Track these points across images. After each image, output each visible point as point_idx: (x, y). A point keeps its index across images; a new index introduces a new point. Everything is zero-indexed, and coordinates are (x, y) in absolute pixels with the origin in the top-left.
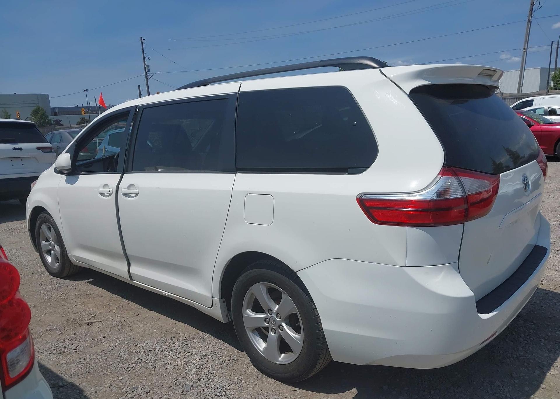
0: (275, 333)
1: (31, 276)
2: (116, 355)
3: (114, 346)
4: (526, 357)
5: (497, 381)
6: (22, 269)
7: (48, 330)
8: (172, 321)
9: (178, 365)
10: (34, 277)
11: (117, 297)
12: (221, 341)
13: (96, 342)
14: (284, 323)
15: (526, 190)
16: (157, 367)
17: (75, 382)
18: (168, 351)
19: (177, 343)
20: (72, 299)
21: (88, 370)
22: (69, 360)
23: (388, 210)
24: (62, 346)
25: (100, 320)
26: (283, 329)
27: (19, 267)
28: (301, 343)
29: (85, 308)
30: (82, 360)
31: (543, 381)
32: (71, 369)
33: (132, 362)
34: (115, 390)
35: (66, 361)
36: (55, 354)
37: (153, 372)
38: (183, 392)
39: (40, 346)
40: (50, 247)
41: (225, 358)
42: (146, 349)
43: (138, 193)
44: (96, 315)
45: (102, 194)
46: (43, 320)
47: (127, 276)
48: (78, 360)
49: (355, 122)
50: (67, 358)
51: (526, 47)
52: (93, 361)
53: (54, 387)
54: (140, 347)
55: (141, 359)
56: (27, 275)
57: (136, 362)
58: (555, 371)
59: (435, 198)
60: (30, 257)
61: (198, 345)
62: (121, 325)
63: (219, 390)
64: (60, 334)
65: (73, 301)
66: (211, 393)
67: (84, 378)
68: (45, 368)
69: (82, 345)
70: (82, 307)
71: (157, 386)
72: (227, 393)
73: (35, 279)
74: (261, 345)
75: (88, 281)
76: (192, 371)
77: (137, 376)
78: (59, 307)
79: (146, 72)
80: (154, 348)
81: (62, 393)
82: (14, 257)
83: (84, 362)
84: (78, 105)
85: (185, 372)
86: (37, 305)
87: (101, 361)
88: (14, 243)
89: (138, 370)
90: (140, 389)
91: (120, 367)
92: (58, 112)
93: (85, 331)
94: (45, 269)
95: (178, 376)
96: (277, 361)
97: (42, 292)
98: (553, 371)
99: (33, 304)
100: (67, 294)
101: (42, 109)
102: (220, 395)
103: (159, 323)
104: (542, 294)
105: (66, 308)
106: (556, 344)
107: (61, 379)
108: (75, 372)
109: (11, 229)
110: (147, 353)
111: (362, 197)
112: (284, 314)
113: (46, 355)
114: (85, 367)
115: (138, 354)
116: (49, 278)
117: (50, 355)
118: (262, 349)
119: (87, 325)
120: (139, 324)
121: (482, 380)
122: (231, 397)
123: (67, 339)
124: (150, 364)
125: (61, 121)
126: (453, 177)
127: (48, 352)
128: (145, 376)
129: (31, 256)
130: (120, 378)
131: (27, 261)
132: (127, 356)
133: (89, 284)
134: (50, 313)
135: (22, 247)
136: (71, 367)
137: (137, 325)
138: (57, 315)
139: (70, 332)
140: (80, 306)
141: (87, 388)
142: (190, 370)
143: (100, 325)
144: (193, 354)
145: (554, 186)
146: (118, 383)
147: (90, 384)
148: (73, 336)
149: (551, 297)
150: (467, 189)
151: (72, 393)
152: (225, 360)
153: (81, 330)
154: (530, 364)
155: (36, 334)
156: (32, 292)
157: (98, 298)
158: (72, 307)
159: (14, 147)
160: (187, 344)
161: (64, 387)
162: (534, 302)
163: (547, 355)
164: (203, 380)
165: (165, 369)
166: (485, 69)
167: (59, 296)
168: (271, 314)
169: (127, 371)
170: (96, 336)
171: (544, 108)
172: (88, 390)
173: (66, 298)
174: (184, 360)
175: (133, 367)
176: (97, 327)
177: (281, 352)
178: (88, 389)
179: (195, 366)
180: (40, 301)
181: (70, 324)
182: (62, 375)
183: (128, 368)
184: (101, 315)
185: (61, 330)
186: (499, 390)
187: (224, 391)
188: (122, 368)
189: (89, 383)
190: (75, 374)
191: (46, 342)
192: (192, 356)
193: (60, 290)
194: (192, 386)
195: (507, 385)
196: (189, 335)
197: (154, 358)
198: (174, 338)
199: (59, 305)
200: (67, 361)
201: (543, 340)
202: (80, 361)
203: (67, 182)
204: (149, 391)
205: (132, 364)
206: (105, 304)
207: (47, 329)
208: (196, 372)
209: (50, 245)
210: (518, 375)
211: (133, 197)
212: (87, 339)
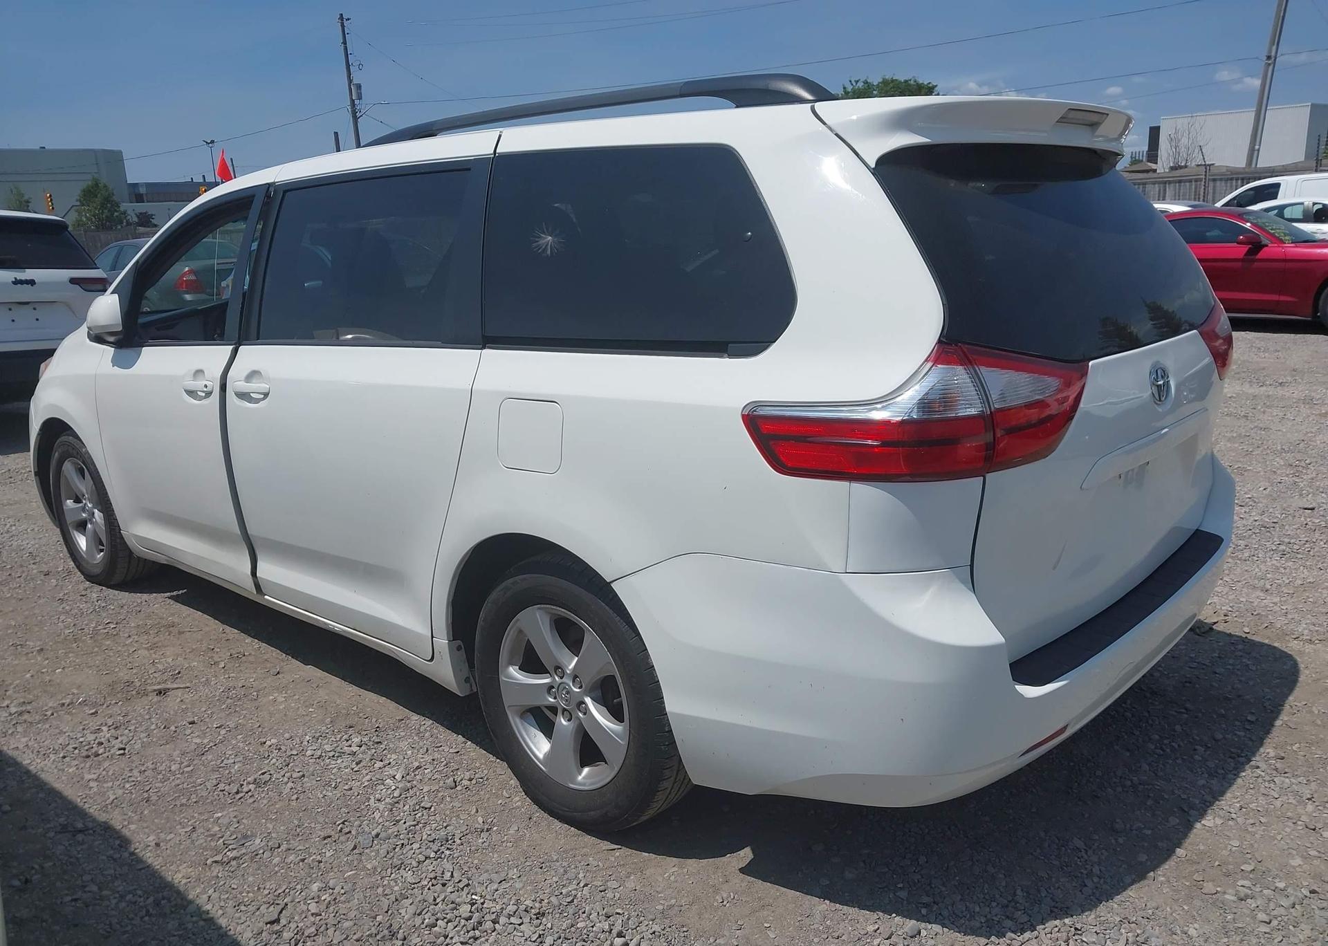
0: (569, 720)
1: (41, 580)
2: (214, 762)
3: (212, 744)
4: (1153, 785)
5: (1075, 838)
6: (23, 563)
7: (66, 705)
8: (352, 690)
9: (351, 789)
10: (46, 584)
11: (232, 633)
12: (460, 736)
13: (172, 733)
14: (589, 698)
15: (1160, 400)
16: (304, 792)
17: (112, 822)
18: (333, 756)
19: (356, 740)
20: (129, 636)
21: (146, 795)
22: (104, 773)
23: (810, 442)
24: (93, 742)
25: (188, 685)
26: (586, 711)
27: (16, 559)
28: (623, 743)
29: (156, 656)
30: (136, 773)
31: (1183, 841)
32: (108, 793)
33: (249, 779)
34: (202, 841)
35: (97, 774)
36: (75, 759)
37: (294, 803)
38: (355, 848)
39: (43, 740)
40: (84, 515)
41: (462, 776)
42: (285, 752)
43: (267, 391)
44: (179, 673)
45: (191, 393)
46: (58, 681)
47: (249, 584)
48: (126, 772)
49: (749, 233)
50: (102, 769)
51: (1273, 54)
52: (160, 776)
53: (65, 832)
54: (270, 746)
55: (271, 775)
56: (32, 579)
57: (258, 781)
58: (1216, 818)
59: (915, 417)
60: (45, 536)
61: (404, 745)
62: (234, 696)
63: (435, 847)
64: (92, 714)
65: (131, 640)
66: (417, 851)
67: (136, 812)
68: (49, 789)
69: (140, 739)
70: (151, 654)
71: (298, 835)
72: (454, 854)
73: (50, 588)
74: (539, 746)
75: (172, 594)
76: (383, 803)
77: (257, 810)
78: (98, 652)
79: (353, 101)
80: (303, 750)
81: (81, 844)
82: (7, 536)
83: (139, 779)
84: (192, 179)
85: (367, 804)
86: (47, 647)
87: (178, 776)
88: (11, 504)
89: (259, 798)
90: (258, 841)
91: (219, 790)
92: (146, 194)
93: (149, 709)
94: (75, 567)
95: (348, 813)
96: (572, 783)
97: (62, 617)
98: (1210, 820)
99: (39, 646)
100: (120, 623)
101: (105, 186)
102: (439, 858)
103: (322, 694)
104: (1220, 644)
105: (112, 654)
106: (1230, 759)
107: (83, 814)
108: (116, 798)
109: (9, 470)
110: (285, 761)
111: (755, 411)
112: (589, 677)
113: (54, 761)
114: (140, 790)
115: (265, 762)
116: (81, 587)
117: (64, 760)
118: (541, 756)
119: (157, 695)
120: (277, 695)
121: (1042, 834)
122: (462, 862)
123: (106, 724)
124: (290, 785)
125: (152, 215)
126: (960, 368)
127: (60, 754)
128: (275, 811)
129: (47, 535)
130: (216, 815)
131: (37, 546)
132: (239, 767)
133: (172, 602)
134: (76, 665)
135: (28, 513)
136: (108, 787)
137: (271, 697)
138: (90, 672)
139: (116, 709)
140: (146, 652)
141: (139, 834)
142: (379, 800)
143: (186, 696)
144: (389, 764)
145: (1302, 391)
146: (210, 826)
147: (147, 828)
148: (121, 718)
149: (1240, 650)
150: (994, 396)
151: (103, 846)
152: (461, 780)
153: (140, 707)
154: (1161, 802)
155: (37, 713)
156: (39, 618)
157: (190, 633)
158: (126, 654)
159: (16, 278)
160: (380, 742)
161: (86, 833)
162: (1198, 663)
163: (1206, 782)
164: (405, 823)
165: (322, 796)
166: (1073, 109)
167: (100, 628)
168: (562, 678)
169: (235, 800)
170: (175, 722)
171: (1302, 204)
172: (140, 839)
173: (115, 633)
174: (368, 777)
175: (250, 791)
176: (179, 700)
177: (583, 765)
178: (140, 837)
179: (389, 792)
180: (54, 637)
181: (118, 693)
182: (87, 806)
183: (237, 793)
184: (191, 673)
185: (95, 705)
186: (1076, 858)
187: (448, 849)
188: (224, 792)
189: (145, 825)
190: (116, 803)
191: (58, 731)
192: (386, 769)
193: (104, 615)
194: (377, 835)
195: (1098, 846)
196: (388, 721)
197: (299, 772)
198: (351, 727)
199: (96, 649)
200: (99, 775)
201: (1200, 749)
202: (131, 775)
203: (116, 362)
204: (277, 846)
205: (249, 783)
206: (204, 649)
207: (64, 701)
208: (390, 804)
209: (83, 509)
210: (1128, 826)
211: (257, 401)
212: (153, 727)
